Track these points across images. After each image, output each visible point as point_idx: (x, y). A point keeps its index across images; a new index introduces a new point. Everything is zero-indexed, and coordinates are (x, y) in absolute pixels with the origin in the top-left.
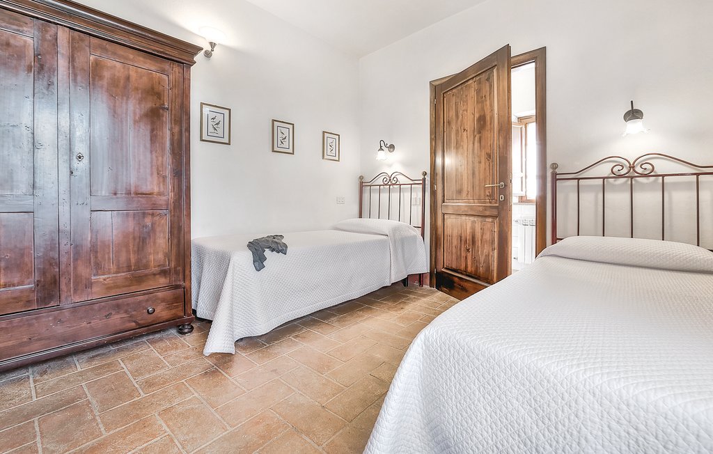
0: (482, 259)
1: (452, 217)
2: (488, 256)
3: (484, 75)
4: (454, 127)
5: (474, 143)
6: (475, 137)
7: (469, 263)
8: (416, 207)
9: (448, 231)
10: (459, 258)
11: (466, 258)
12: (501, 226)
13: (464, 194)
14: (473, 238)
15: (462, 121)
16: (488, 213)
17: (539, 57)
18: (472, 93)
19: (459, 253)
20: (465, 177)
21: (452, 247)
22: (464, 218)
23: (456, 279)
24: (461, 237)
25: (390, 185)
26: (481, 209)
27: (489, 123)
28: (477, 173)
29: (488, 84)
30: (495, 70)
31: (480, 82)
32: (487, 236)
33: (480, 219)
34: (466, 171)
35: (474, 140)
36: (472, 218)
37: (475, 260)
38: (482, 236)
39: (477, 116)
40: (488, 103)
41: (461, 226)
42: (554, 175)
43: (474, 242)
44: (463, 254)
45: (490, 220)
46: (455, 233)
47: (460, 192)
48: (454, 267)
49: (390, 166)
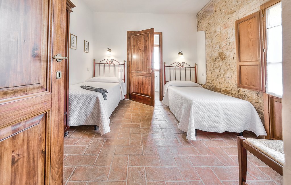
0: (146, 89)
1: (135, 76)
2: (147, 88)
3: (146, 34)
4: (136, 48)
5: (143, 54)
6: (143, 52)
7: (141, 90)
8: (121, 72)
9: (134, 80)
10: (138, 89)
11: (140, 89)
12: (151, 79)
13: (140, 69)
14: (143, 82)
15: (139, 46)
16: (147, 75)
17: (160, 34)
18: (142, 39)
19: (138, 87)
20: (140, 63)
21: (135, 86)
22: (139, 76)
23: (137, 96)
24: (138, 82)
25: (109, 64)
26: (145, 74)
27: (148, 49)
28: (144, 63)
29: (147, 37)
30: (150, 34)
31: (145, 36)
32: (147, 82)
33: (145, 77)
34: (140, 62)
35: (143, 53)
36: (142, 77)
37: (143, 89)
38: (146, 82)
39: (144, 46)
40: (147, 43)
41: (139, 79)
42: (165, 65)
43: (143, 84)
44: (139, 88)
45: (148, 77)
46: (136, 81)
47: (138, 68)
48: (136, 92)
49: (109, 57)
